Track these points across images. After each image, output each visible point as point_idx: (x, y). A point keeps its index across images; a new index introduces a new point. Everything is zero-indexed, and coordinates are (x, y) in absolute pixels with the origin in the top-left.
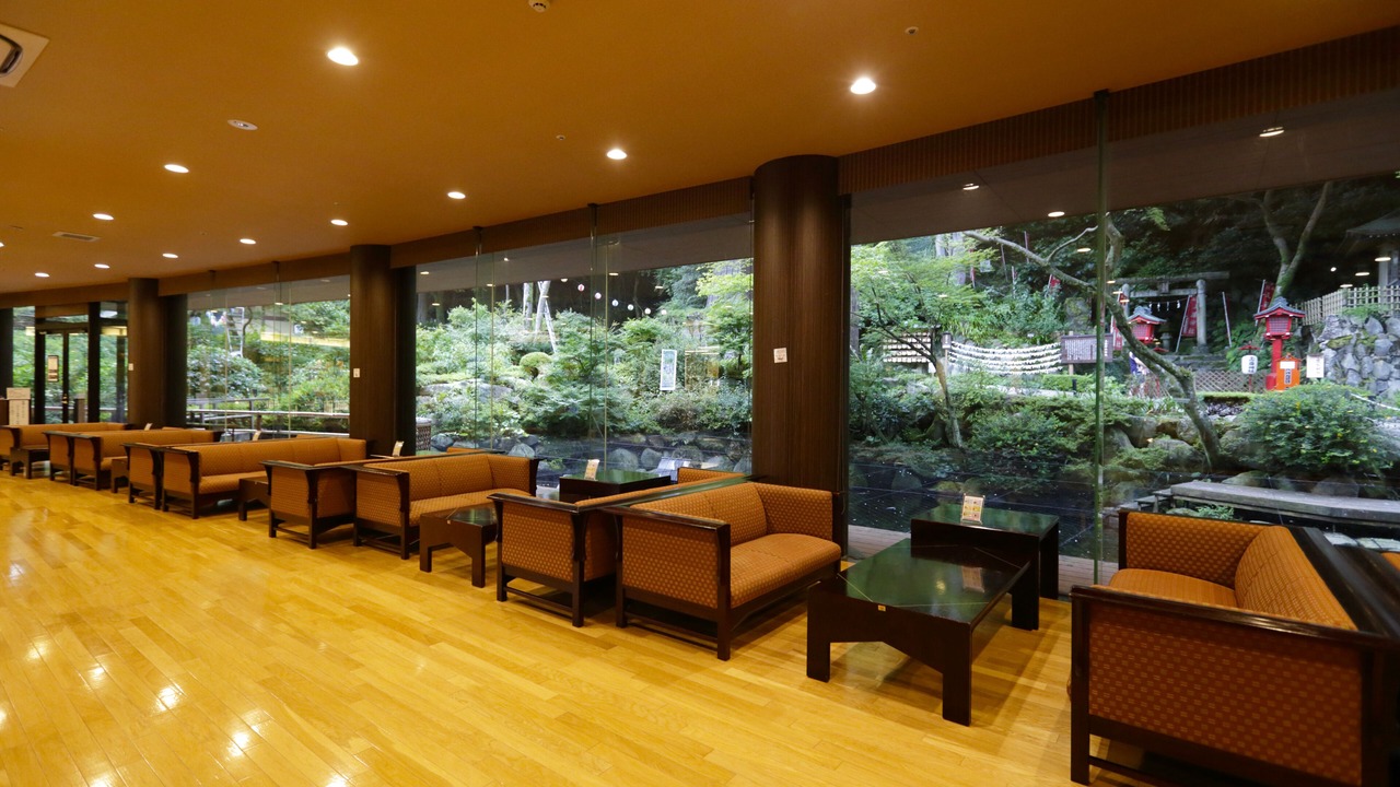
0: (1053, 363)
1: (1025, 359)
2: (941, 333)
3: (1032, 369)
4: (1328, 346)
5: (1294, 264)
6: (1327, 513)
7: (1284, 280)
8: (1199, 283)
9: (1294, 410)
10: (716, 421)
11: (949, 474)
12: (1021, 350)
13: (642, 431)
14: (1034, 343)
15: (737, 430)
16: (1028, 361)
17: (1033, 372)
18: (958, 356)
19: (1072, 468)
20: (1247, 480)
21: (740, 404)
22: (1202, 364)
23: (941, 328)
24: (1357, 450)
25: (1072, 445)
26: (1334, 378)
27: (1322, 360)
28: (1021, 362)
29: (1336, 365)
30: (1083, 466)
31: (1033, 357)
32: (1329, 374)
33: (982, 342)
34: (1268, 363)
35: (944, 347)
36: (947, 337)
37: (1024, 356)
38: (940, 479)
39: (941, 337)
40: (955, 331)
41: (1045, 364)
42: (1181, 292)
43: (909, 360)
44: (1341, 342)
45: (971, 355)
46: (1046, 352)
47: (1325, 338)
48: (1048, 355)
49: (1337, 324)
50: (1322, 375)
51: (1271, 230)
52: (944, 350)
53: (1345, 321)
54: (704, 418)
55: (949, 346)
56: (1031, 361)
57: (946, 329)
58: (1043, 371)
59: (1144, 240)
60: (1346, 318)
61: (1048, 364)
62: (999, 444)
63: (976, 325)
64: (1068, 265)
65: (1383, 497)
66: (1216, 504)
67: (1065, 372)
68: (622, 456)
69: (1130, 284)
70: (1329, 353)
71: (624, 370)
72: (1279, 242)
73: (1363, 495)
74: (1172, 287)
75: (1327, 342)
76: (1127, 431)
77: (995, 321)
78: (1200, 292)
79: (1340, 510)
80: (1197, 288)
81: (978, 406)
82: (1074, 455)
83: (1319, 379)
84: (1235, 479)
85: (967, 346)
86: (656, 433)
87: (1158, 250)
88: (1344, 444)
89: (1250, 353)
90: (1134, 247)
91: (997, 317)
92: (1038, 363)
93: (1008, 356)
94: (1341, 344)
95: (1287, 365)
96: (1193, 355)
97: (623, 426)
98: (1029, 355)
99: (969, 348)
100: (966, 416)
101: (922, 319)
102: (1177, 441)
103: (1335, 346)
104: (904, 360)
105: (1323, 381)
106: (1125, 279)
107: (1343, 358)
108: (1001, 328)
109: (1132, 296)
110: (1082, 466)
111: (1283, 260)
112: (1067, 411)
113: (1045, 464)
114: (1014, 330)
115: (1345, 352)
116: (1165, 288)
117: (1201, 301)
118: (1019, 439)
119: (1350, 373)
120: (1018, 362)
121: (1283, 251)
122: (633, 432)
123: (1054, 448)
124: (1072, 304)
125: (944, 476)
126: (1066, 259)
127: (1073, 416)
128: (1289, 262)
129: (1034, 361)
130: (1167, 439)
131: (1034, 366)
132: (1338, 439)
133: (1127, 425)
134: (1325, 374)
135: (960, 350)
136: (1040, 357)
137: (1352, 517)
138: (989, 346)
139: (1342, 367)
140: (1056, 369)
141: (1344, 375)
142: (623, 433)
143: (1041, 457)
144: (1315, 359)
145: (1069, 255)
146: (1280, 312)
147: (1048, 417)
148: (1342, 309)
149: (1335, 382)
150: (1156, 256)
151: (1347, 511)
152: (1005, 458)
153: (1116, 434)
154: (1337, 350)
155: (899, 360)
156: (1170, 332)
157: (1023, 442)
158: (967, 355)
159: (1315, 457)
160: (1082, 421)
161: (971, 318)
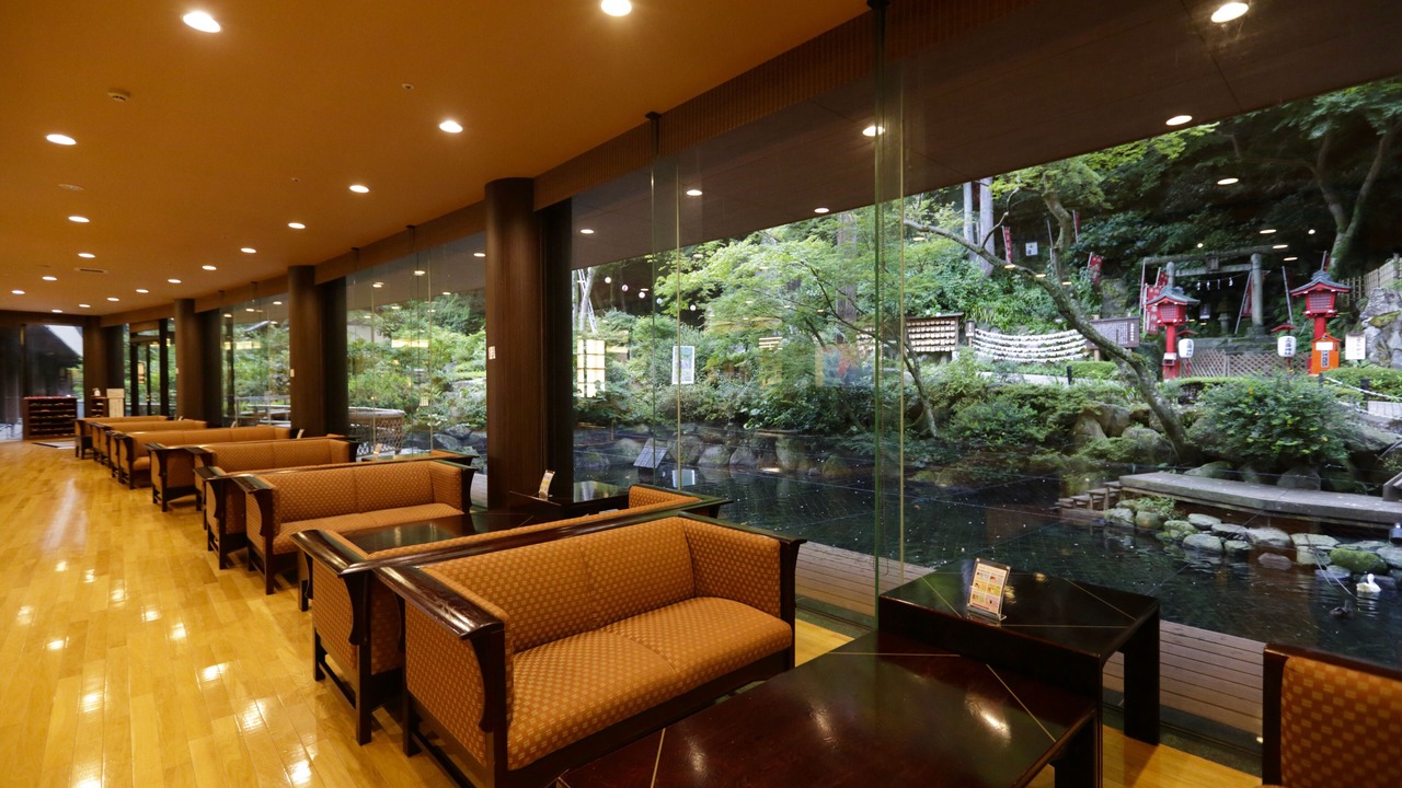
0: (1079, 349)
1: (1050, 345)
2: (965, 321)
3: (1057, 356)
4: (1371, 324)
5: (1349, 233)
6: (1260, 507)
7: (1339, 251)
8: (1253, 258)
9: (1247, 395)
10: (712, 412)
11: (928, 464)
12: (1049, 336)
13: (646, 422)
14: (1061, 328)
15: (732, 420)
16: (1052, 348)
17: (1058, 359)
18: (982, 344)
19: (1039, 458)
20: (1211, 471)
21: (734, 396)
22: (1251, 346)
23: (964, 315)
24: (1309, 440)
25: (1041, 435)
26: (1377, 360)
27: (1363, 340)
28: (1045, 349)
29: (1380, 345)
30: (1053, 457)
31: (1058, 344)
32: (1372, 355)
33: (1008, 328)
34: (1305, 344)
35: (967, 335)
36: (970, 325)
37: (1048, 342)
38: (918, 469)
39: (964, 325)
40: (979, 318)
41: (1069, 351)
42: (1233, 269)
43: (933, 349)
44: (1386, 319)
45: (996, 344)
46: (1071, 338)
47: (1369, 315)
48: (1074, 340)
49: (1383, 298)
50: (1363, 357)
51: (1327, 197)
52: (968, 338)
53: (1392, 295)
54: (701, 410)
55: (972, 334)
56: (1055, 348)
57: (970, 317)
58: (1068, 358)
59: (1204, 213)
60: (1393, 292)
61: (1073, 350)
62: (968, 433)
63: (1001, 311)
64: (1115, 244)
65: (1351, 490)
66: (1159, 495)
67: (1091, 358)
68: (627, 446)
69: (1175, 262)
70: (1372, 332)
71: (636, 365)
72: (1334, 209)
73: (1327, 487)
74: (1222, 264)
75: (1370, 319)
76: (1099, 419)
77: (1024, 306)
78: (1255, 267)
79: (1274, 503)
80: (1251, 263)
81: (961, 395)
82: (1043, 444)
83: (1359, 361)
84: (1197, 470)
85: (992, 334)
86: (659, 424)
87: (1219, 223)
88: (1295, 432)
89: (1288, 334)
90: (1191, 221)
91: (1027, 303)
92: (1062, 349)
93: (1035, 343)
94: (1386, 321)
95: (1324, 346)
96: (1247, 337)
97: (628, 418)
98: (1054, 341)
99: (995, 335)
100: (950, 405)
101: (945, 307)
102: (1148, 430)
103: (1378, 323)
104: (928, 349)
105: (1364, 363)
106: (1170, 257)
107: (1390, 337)
108: (1029, 313)
109: (1178, 275)
110: (1050, 456)
111: (1339, 228)
112: (1042, 399)
113: (1013, 454)
114: (1041, 316)
115: (1391, 330)
116: (1214, 264)
117: (1256, 278)
118: (988, 428)
119: (1395, 354)
120: (1042, 349)
121: (1338, 218)
122: (636, 423)
123: (1024, 437)
124: (1108, 285)
125: (922, 466)
126: (1113, 238)
127: (1047, 405)
128: (1344, 231)
129: (1059, 347)
130: (1139, 427)
131: (1058, 353)
132: (1288, 427)
133: (1098, 413)
134: (1367, 355)
135: (984, 338)
136: (1065, 343)
137: (1285, 510)
138: (1015, 333)
139: (1388, 347)
140: (1081, 355)
141: (1390, 355)
142: (628, 424)
143: (1010, 446)
144: (1355, 339)
145: (1116, 234)
146: (1320, 287)
147: (1021, 406)
148: (1391, 284)
149: (1378, 364)
150: (1216, 228)
151: (1281, 504)
152: (973, 448)
153: (1087, 423)
154: (1381, 327)
155: (923, 350)
156: (1228, 312)
157: (991, 432)
158: (992, 343)
159: (1267, 447)
160: (1054, 409)
161: (998, 304)
